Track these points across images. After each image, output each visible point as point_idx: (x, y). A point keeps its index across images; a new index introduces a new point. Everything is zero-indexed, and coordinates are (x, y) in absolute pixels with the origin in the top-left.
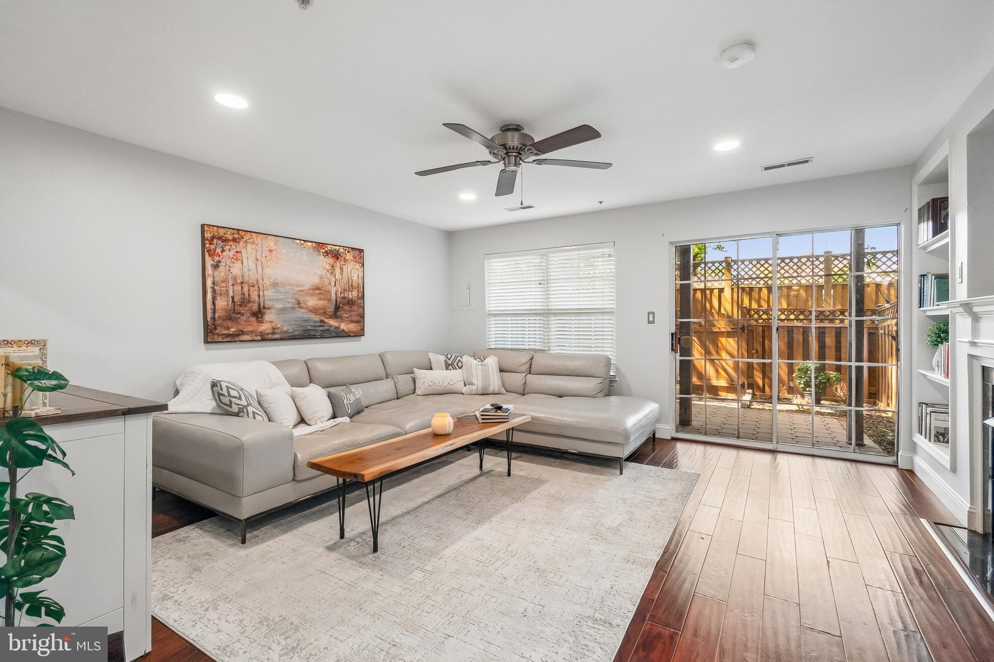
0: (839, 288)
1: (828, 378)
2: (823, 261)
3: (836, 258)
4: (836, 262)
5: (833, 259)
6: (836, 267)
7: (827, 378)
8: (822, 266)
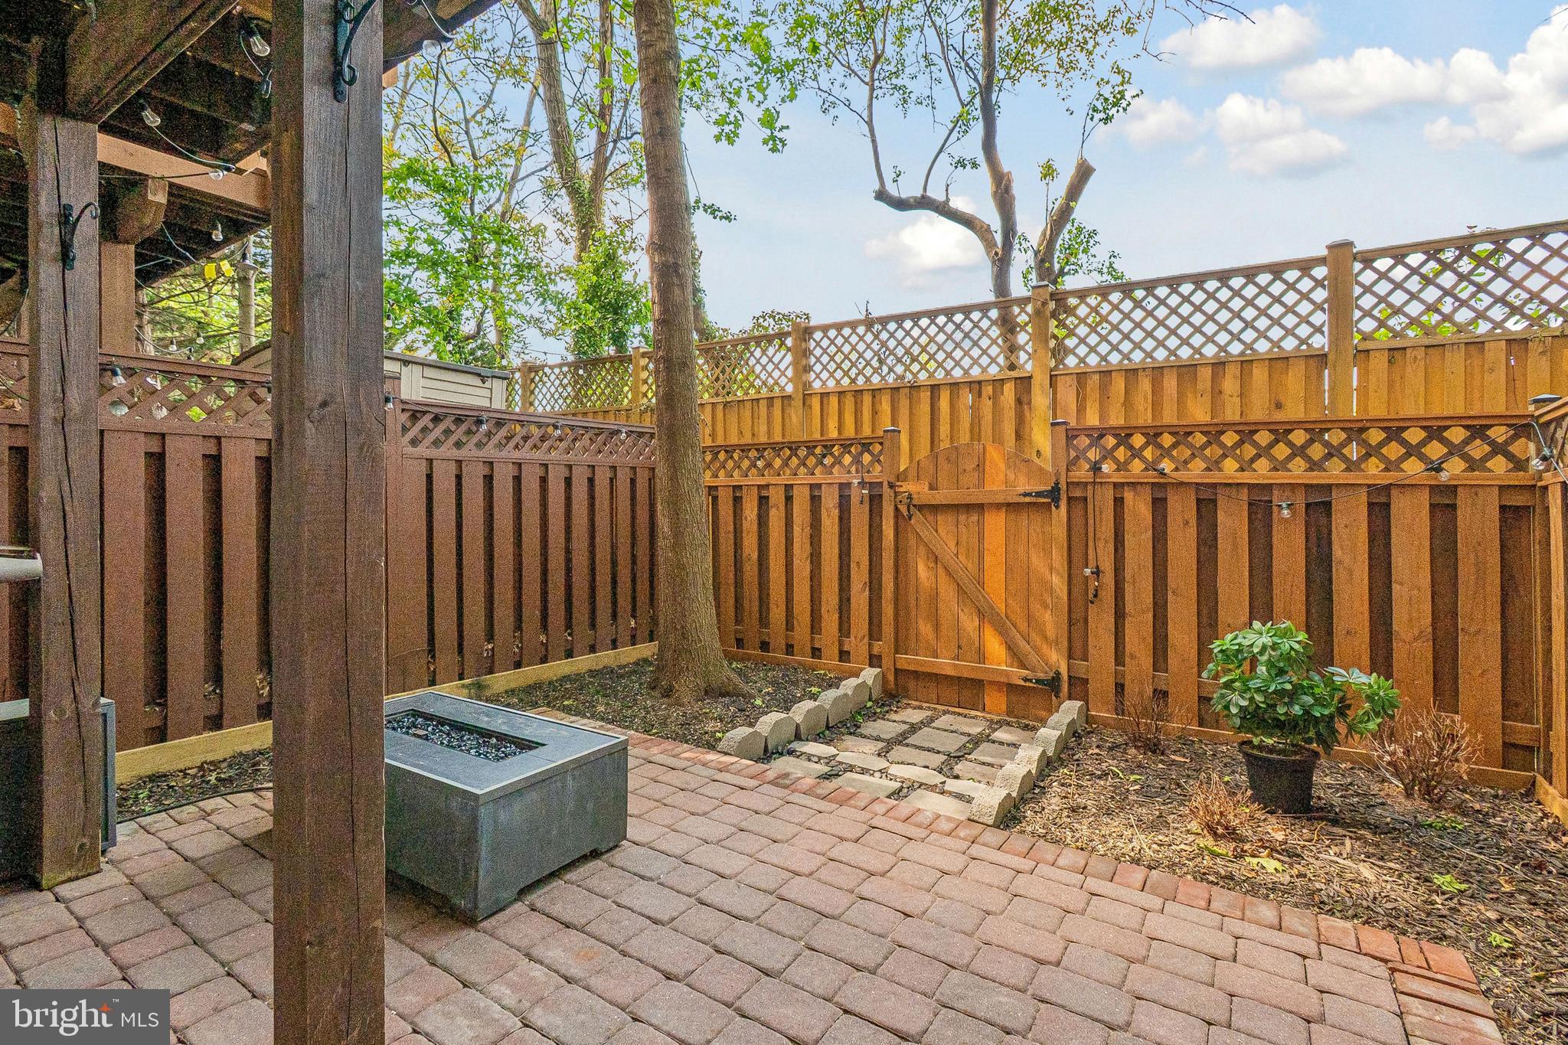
0: (1379, 362)
1: (1342, 700)
2: (1324, 279)
3: (1367, 259)
4: (1368, 277)
5: (1358, 266)
6: (1368, 295)
7: (1338, 695)
8: (1320, 295)
